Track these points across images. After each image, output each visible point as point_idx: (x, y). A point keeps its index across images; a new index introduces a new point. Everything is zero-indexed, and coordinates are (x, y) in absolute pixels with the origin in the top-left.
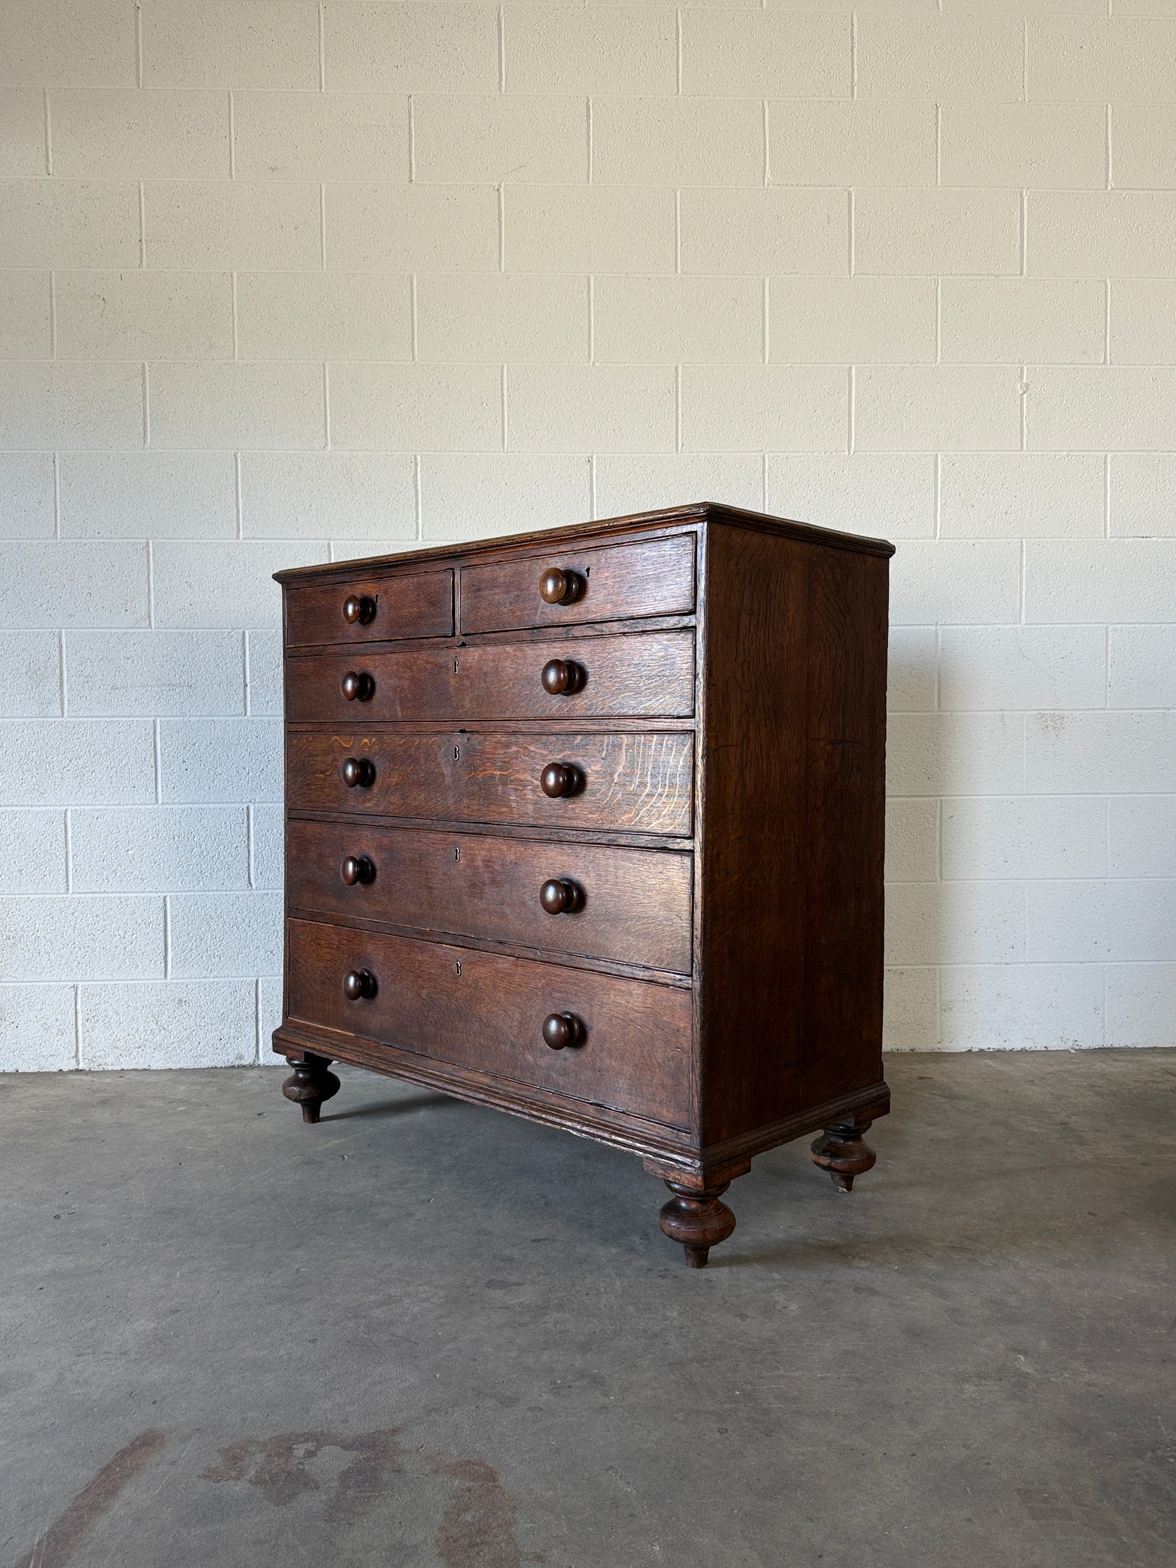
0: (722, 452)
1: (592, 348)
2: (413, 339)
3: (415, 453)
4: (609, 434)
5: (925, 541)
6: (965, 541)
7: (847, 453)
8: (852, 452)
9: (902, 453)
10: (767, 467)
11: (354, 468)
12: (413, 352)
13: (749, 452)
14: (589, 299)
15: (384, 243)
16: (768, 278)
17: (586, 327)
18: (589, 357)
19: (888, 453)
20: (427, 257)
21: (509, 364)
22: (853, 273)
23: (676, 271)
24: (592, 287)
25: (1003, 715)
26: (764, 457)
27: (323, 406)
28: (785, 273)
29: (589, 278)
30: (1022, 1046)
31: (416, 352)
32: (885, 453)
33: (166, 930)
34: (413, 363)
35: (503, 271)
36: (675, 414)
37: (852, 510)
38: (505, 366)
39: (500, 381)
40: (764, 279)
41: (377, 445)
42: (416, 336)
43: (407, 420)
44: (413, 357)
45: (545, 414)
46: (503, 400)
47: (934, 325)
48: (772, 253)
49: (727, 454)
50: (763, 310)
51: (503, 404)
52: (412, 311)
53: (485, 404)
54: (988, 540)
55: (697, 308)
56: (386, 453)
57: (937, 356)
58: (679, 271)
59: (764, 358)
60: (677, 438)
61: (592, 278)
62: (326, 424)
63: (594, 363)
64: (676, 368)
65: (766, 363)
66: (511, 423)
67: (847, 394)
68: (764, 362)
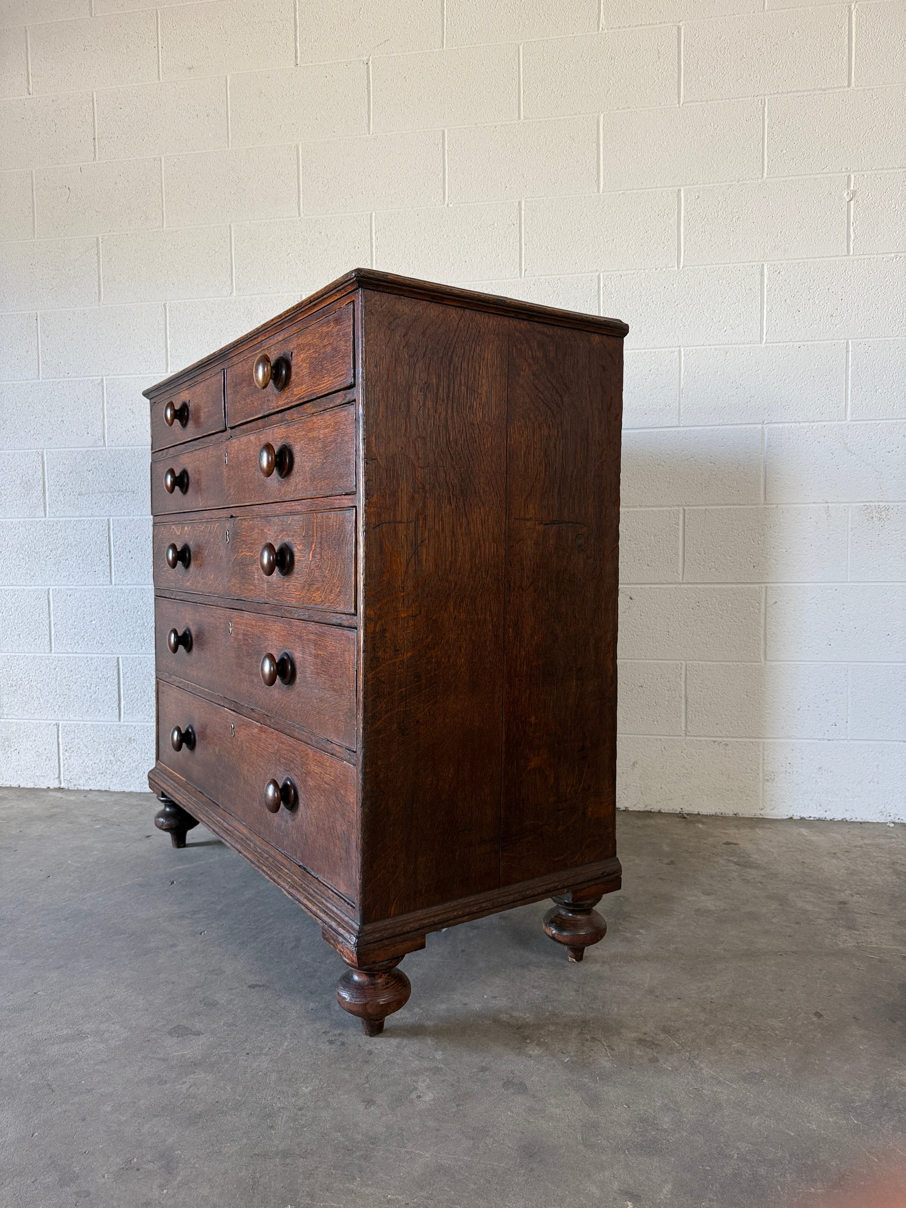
0: (561, 274)
1: (447, 191)
2: (299, 198)
3: (301, 293)
4: (461, 265)
5: (752, 345)
6: (791, 344)
7: (676, 268)
8: (681, 267)
9: (729, 265)
10: (602, 285)
11: (253, 309)
12: (299, 209)
13: (585, 272)
14: (444, 149)
15: (275, 120)
16: (602, 115)
17: (441, 175)
18: (444, 200)
19: (715, 266)
20: (310, 127)
21: (377, 212)
22: (681, 104)
23: (519, 117)
24: (446, 139)
25: (828, 507)
26: (599, 276)
27: (230, 260)
28: (618, 108)
29: (443, 131)
30: (843, 817)
31: (301, 209)
32: (712, 266)
33: (119, 683)
34: (300, 218)
35: (371, 134)
36: (518, 244)
37: (682, 320)
38: (374, 214)
39: (369, 227)
40: (598, 116)
41: (271, 289)
42: (301, 196)
43: (295, 267)
44: (299, 214)
45: (406, 252)
46: (371, 243)
47: (761, 143)
48: (606, 91)
49: (565, 276)
50: (598, 145)
51: (372, 246)
52: (298, 174)
53: (357, 248)
54: (812, 343)
55: (538, 148)
56: (278, 295)
57: (763, 172)
58: (522, 117)
59: (598, 188)
60: (520, 265)
61: (446, 131)
62: (232, 274)
63: (448, 204)
64: (520, 203)
65: (601, 192)
66: (378, 262)
67: (676, 215)
68: (598, 191)
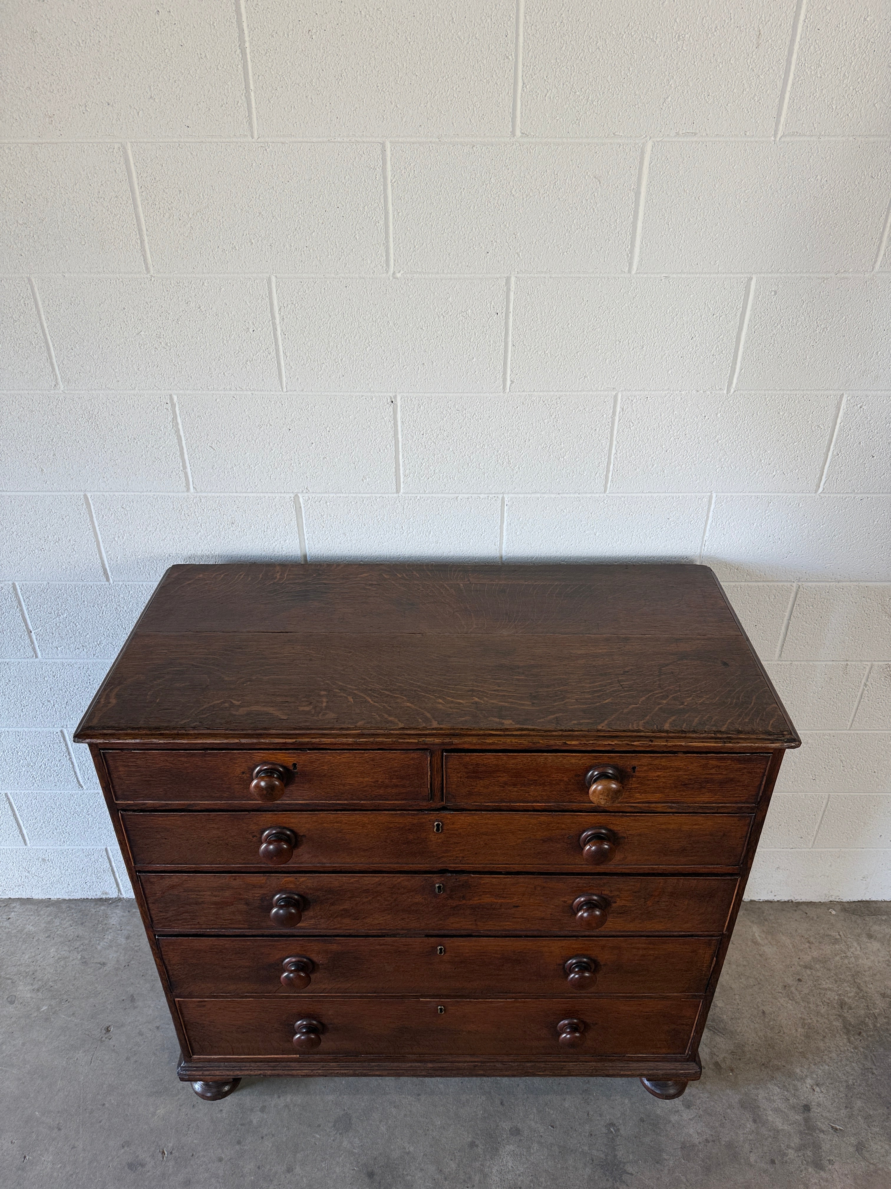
0: (562, 391)
1: (392, 251)
2: (142, 241)
3: (170, 392)
4: (416, 369)
5: (804, 495)
6: (853, 495)
7: (725, 392)
8: (732, 391)
9: (798, 392)
10: (618, 409)
11: (96, 410)
12: (145, 260)
13: (597, 390)
14: (385, 178)
15: (73, 92)
16: (650, 144)
17: (382, 222)
18: (388, 265)
19: (778, 392)
20: (141, 112)
21: (278, 275)
22: (779, 136)
23: (513, 133)
24: (388, 159)
26: (616, 397)
27: (41, 335)
28: (678, 134)
29: (383, 145)
31: (150, 261)
32: (774, 392)
33: (14, 815)
34: (148, 276)
35: (256, 136)
36: (503, 344)
37: (720, 460)
38: (273, 279)
39: (267, 299)
40: (643, 144)
41: (120, 383)
42: (146, 238)
43: (153, 353)
44: (147, 269)
45: (331, 344)
46: (274, 324)
47: (884, 216)
48: (662, 100)
49: (568, 393)
50: (638, 194)
51: (275, 329)
52: (134, 199)
53: (251, 330)
54: (878, 495)
55: (542, 191)
56: (132, 392)
57: (875, 262)
58: (518, 133)
59: (631, 265)
60: (505, 373)
61: (388, 145)
62: (50, 357)
63: (394, 273)
64: (508, 279)
65: (634, 272)
66: (288, 355)
67: (739, 314)
68: (630, 271)
